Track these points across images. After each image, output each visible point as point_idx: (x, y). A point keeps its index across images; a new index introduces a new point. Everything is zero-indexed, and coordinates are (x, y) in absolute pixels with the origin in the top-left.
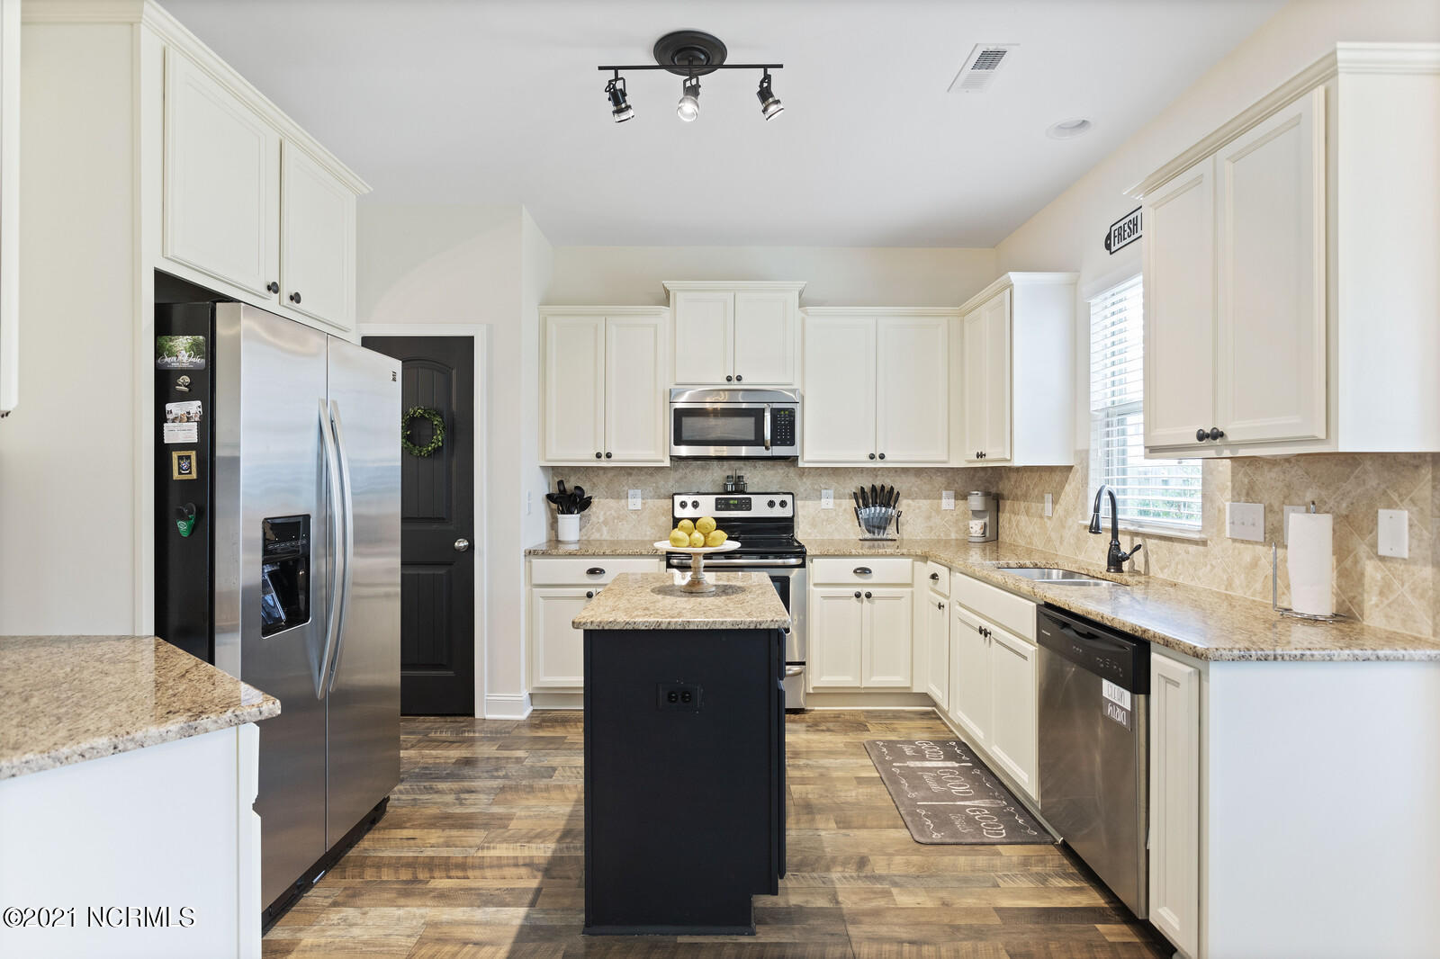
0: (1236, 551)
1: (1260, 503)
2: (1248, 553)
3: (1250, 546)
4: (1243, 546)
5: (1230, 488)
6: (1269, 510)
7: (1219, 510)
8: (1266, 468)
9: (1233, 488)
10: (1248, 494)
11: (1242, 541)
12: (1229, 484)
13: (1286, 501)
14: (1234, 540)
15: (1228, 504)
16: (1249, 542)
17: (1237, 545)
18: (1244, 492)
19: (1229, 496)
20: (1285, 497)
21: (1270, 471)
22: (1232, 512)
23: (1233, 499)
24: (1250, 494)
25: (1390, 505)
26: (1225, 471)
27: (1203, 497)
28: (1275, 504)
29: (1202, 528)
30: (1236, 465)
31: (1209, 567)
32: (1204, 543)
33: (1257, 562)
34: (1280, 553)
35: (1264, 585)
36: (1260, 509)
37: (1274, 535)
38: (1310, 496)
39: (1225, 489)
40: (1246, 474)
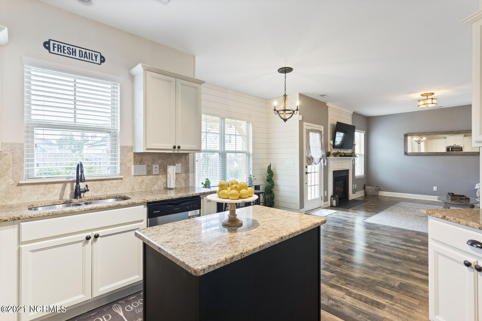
0: (136, 179)
1: (144, 164)
2: (140, 179)
3: (141, 177)
4: (138, 177)
5: (133, 161)
6: (148, 166)
7: (128, 168)
8: (147, 155)
9: (134, 161)
10: (140, 162)
11: (138, 176)
12: (133, 160)
13: (153, 164)
14: (135, 176)
15: (133, 166)
16: (141, 176)
17: (136, 177)
18: (139, 162)
19: (133, 163)
20: (153, 163)
21: (148, 156)
22: (135, 168)
23: (134, 164)
24: (141, 162)
25: (178, 163)
26: (131, 156)
27: (121, 164)
28: (150, 165)
29: (121, 174)
30: (136, 154)
31: (123, 186)
32: (121, 179)
33: (143, 181)
34: (151, 177)
35: (146, 186)
36: (145, 166)
37: (149, 172)
38: (160, 162)
39: (131, 161)
40: (139, 157)
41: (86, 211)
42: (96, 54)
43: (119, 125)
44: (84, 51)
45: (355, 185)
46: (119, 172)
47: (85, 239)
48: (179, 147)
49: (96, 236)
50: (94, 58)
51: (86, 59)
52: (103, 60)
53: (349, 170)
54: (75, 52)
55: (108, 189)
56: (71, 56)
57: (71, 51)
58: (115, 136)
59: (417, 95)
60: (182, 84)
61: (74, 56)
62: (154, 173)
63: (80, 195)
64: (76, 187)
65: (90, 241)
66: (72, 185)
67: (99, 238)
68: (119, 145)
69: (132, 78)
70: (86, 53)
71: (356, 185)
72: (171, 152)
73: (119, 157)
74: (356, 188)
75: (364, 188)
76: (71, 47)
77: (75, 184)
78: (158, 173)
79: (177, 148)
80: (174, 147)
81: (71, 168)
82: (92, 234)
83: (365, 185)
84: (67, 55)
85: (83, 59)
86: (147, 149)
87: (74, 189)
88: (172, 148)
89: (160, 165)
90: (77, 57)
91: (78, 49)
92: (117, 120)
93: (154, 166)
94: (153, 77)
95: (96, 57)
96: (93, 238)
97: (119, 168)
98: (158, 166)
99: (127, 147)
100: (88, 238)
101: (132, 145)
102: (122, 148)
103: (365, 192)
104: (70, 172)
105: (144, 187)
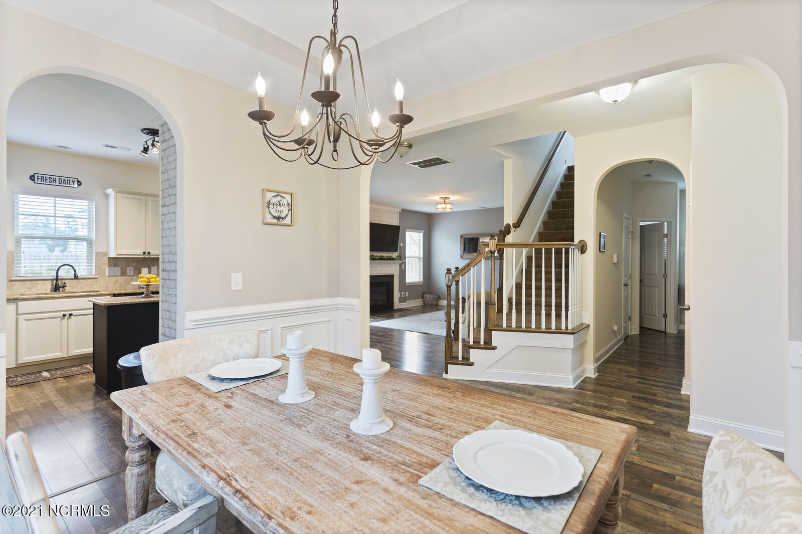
0: (110, 279)
1: (119, 267)
2: (114, 279)
5: (107, 264)
6: (122, 268)
7: (103, 270)
8: (120, 260)
9: (109, 264)
11: (112, 276)
14: (109, 276)
15: (107, 268)
16: (115, 276)
18: (113, 265)
20: (127, 266)
21: (122, 260)
22: (109, 269)
23: (108, 267)
24: (115, 265)
25: (153, 266)
26: (105, 260)
27: (96, 266)
28: (124, 267)
29: (95, 275)
30: (110, 258)
31: (98, 284)
32: (96, 278)
33: (117, 281)
34: (126, 277)
35: (120, 285)
36: (119, 269)
37: (123, 274)
38: (134, 265)
39: (105, 264)
40: (114, 260)
41: (63, 297)
42: (73, 180)
43: (94, 235)
44: (63, 178)
45: (405, 293)
46: (94, 273)
47: (62, 315)
48: (149, 253)
49: (71, 315)
50: (72, 183)
51: (64, 185)
52: (79, 183)
53: (395, 276)
54: (55, 180)
55: (84, 286)
56: (52, 183)
57: (52, 180)
58: (91, 244)
59: (436, 198)
60: (152, 201)
61: (54, 184)
62: (128, 274)
63: (59, 290)
64: (56, 283)
65: (66, 317)
66: (52, 283)
67: (72, 316)
68: (94, 251)
69: (107, 196)
70: (64, 180)
71: (407, 293)
72: (142, 257)
73: (94, 261)
74: (407, 295)
75: (423, 297)
76: (52, 177)
77: (55, 281)
78: (132, 274)
79: (147, 254)
80: (144, 253)
81: (51, 270)
82: (67, 313)
83: (424, 293)
84: (49, 183)
85: (62, 185)
86: (118, 255)
87: (54, 285)
88: (142, 254)
89: (135, 268)
90: (57, 184)
91: (57, 178)
92: (93, 227)
93: (128, 268)
94: (123, 198)
95: (73, 182)
96: (68, 316)
97: (94, 270)
98: (132, 268)
99: (101, 253)
100: (64, 315)
101: (106, 251)
102: (97, 253)
103: (424, 301)
104: (50, 273)
105: (118, 286)
